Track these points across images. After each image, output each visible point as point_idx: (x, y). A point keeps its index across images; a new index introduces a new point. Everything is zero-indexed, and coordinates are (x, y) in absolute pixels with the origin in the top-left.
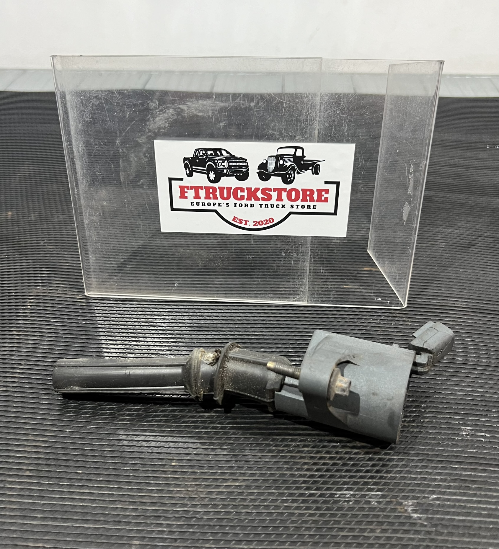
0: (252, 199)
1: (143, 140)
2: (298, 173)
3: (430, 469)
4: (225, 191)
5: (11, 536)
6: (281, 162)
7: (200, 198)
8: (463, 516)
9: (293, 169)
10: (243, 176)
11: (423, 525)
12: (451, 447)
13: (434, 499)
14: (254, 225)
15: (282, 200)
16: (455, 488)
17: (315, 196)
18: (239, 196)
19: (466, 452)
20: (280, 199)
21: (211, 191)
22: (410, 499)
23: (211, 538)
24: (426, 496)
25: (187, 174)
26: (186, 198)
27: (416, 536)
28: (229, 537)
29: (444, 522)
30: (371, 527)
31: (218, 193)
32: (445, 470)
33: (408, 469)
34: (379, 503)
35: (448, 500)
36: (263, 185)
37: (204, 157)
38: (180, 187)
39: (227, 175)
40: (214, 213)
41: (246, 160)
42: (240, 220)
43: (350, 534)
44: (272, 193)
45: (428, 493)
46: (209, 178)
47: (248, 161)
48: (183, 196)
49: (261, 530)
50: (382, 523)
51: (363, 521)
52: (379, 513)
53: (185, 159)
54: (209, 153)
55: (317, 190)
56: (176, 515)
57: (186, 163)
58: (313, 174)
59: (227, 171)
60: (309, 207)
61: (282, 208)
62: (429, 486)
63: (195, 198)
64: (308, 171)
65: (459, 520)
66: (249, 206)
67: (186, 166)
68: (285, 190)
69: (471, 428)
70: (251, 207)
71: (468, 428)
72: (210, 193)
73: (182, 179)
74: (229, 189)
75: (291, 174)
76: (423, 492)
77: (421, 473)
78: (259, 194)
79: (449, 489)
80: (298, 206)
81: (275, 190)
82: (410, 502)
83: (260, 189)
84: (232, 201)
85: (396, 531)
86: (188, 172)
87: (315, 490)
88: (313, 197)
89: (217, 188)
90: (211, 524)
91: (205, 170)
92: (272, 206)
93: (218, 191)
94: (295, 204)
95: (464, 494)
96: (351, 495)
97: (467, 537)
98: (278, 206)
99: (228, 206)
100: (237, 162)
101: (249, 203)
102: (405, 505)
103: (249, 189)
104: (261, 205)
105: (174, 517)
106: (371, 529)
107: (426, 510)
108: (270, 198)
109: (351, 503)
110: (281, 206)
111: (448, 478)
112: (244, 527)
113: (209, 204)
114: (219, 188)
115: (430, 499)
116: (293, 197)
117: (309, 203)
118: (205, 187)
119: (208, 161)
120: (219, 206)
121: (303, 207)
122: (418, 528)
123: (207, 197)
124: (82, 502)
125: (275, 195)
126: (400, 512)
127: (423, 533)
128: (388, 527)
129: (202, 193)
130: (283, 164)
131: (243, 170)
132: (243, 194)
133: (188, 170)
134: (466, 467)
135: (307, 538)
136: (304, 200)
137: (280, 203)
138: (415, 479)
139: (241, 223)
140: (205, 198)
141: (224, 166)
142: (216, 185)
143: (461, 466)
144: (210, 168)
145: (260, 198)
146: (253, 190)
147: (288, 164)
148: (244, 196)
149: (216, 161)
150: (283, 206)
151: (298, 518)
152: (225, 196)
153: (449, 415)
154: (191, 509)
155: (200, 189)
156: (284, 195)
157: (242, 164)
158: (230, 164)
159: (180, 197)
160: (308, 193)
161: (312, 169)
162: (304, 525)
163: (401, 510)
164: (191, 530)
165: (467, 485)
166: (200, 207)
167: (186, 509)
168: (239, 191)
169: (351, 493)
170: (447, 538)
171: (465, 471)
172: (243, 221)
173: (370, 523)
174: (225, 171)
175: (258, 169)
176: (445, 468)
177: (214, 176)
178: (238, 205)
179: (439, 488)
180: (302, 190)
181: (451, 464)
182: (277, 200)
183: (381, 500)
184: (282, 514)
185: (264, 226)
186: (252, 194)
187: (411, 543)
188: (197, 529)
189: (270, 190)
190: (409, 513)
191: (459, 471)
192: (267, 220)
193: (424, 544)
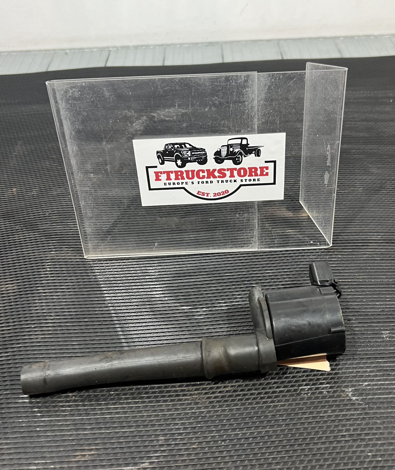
0: (211, 177)
1: (124, 140)
2: (245, 156)
3: (362, 364)
4: (190, 173)
5: (71, 444)
6: (231, 149)
7: (171, 179)
8: (386, 395)
9: (241, 154)
10: (203, 161)
11: (359, 404)
12: (376, 347)
13: (366, 386)
14: (214, 196)
15: (234, 177)
16: (380, 376)
17: (259, 172)
18: (201, 176)
19: (386, 350)
20: (232, 175)
21: (179, 173)
22: (350, 387)
23: (214, 429)
24: (361, 384)
25: (160, 163)
26: (160, 180)
27: (355, 412)
28: (226, 428)
29: (374, 401)
30: (325, 409)
31: (185, 175)
32: (373, 364)
33: (347, 366)
34: (328, 392)
35: (376, 385)
36: (219, 166)
37: (172, 150)
38: (155, 172)
39: (190, 161)
40: (183, 190)
41: (205, 149)
42: (203, 193)
43: (311, 416)
44: (226, 172)
45: (362, 382)
46: (177, 164)
47: (206, 150)
48: (158, 179)
49: (248, 419)
50: (331, 406)
51: (319, 406)
52: (329, 399)
53: (158, 152)
54: (176, 146)
55: (260, 168)
56: (187, 416)
57: (159, 155)
58: (256, 156)
59: (191, 158)
60: (254, 180)
61: (234, 182)
62: (362, 376)
63: (167, 180)
64: (252, 154)
65: (384, 398)
66: (209, 182)
67: (159, 157)
68: (235, 169)
69: (389, 332)
70: (211, 183)
71: (387, 332)
72: (179, 175)
73: (156, 167)
74: (193, 171)
75: (239, 157)
76: (358, 381)
77: (356, 368)
78: (216, 174)
79: (376, 377)
80: (246, 180)
81: (228, 170)
82: (350, 390)
83: (217, 170)
84: (196, 180)
85: (341, 410)
86: (161, 162)
87: (283, 388)
88: (257, 173)
89: (184, 171)
90: (213, 419)
91: (173, 159)
92: (227, 181)
93: (185, 173)
94: (243, 178)
95: (387, 380)
96: (309, 389)
97: (390, 409)
98: (231, 181)
99: (193, 183)
100: (197, 152)
101: (209, 180)
102: (347, 392)
103: (208, 171)
104: (218, 181)
105: (186, 417)
106: (325, 411)
107: (361, 393)
108: (224, 175)
109: (309, 394)
110: (233, 181)
111: (375, 369)
112: (236, 419)
113: (178, 184)
114: (185, 171)
115: (364, 385)
116: (242, 174)
117: (254, 177)
118: (175, 171)
119: (176, 152)
120: (186, 184)
121: (250, 180)
122: (356, 407)
123: (177, 178)
124: (117, 414)
125: (228, 173)
126: (343, 397)
127: (360, 409)
128: (336, 408)
129: (173, 176)
130: (233, 151)
131: (203, 157)
132: (203, 174)
133: (160, 160)
134: (387, 360)
135: (281, 421)
136: (250, 175)
137: (233, 179)
138: (352, 372)
139: (204, 195)
140: (175, 179)
141: (188, 155)
142: (183, 169)
143: (384, 360)
144: (178, 158)
145: (217, 176)
146: (211, 171)
147: (237, 150)
148: (205, 176)
149: (182, 152)
150: (235, 181)
151: (273, 409)
152: (191, 176)
153: (373, 324)
154: (197, 411)
155: (170, 173)
156: (235, 173)
157: (202, 153)
158: (193, 153)
159: (156, 180)
160: (253, 170)
161: (255, 153)
162: (278, 413)
163: (344, 396)
164: (199, 425)
165: (388, 373)
166: (172, 186)
167: (193, 411)
168: (201, 172)
169: (309, 387)
170: (376, 411)
171: (386, 363)
172: (205, 194)
173: (324, 407)
174: (189, 159)
175: (214, 156)
176: (372, 363)
177: (181, 163)
178: (200, 183)
179: (369, 377)
180: (249, 168)
181: (376, 360)
182: (230, 177)
183: (330, 390)
184: (262, 407)
185: (221, 196)
186: (211, 174)
187: (352, 417)
188: (203, 424)
189: (224, 170)
190: (350, 397)
191: (383, 364)
192: (223, 192)
193: (361, 417)
